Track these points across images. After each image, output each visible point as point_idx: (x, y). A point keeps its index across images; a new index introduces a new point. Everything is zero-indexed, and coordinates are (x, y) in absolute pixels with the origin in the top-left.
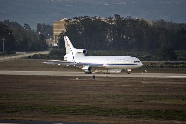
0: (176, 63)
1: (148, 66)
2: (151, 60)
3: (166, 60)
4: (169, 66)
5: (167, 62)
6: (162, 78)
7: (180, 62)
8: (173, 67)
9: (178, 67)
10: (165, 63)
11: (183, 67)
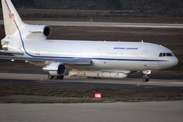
0: (121, 12)
1: (93, 15)
2: (96, 10)
3: (112, 9)
4: (114, 16)
5: (111, 11)
6: (107, 27)
7: (124, 11)
8: (118, 16)
9: (123, 16)
10: (110, 13)
11: (127, 16)
